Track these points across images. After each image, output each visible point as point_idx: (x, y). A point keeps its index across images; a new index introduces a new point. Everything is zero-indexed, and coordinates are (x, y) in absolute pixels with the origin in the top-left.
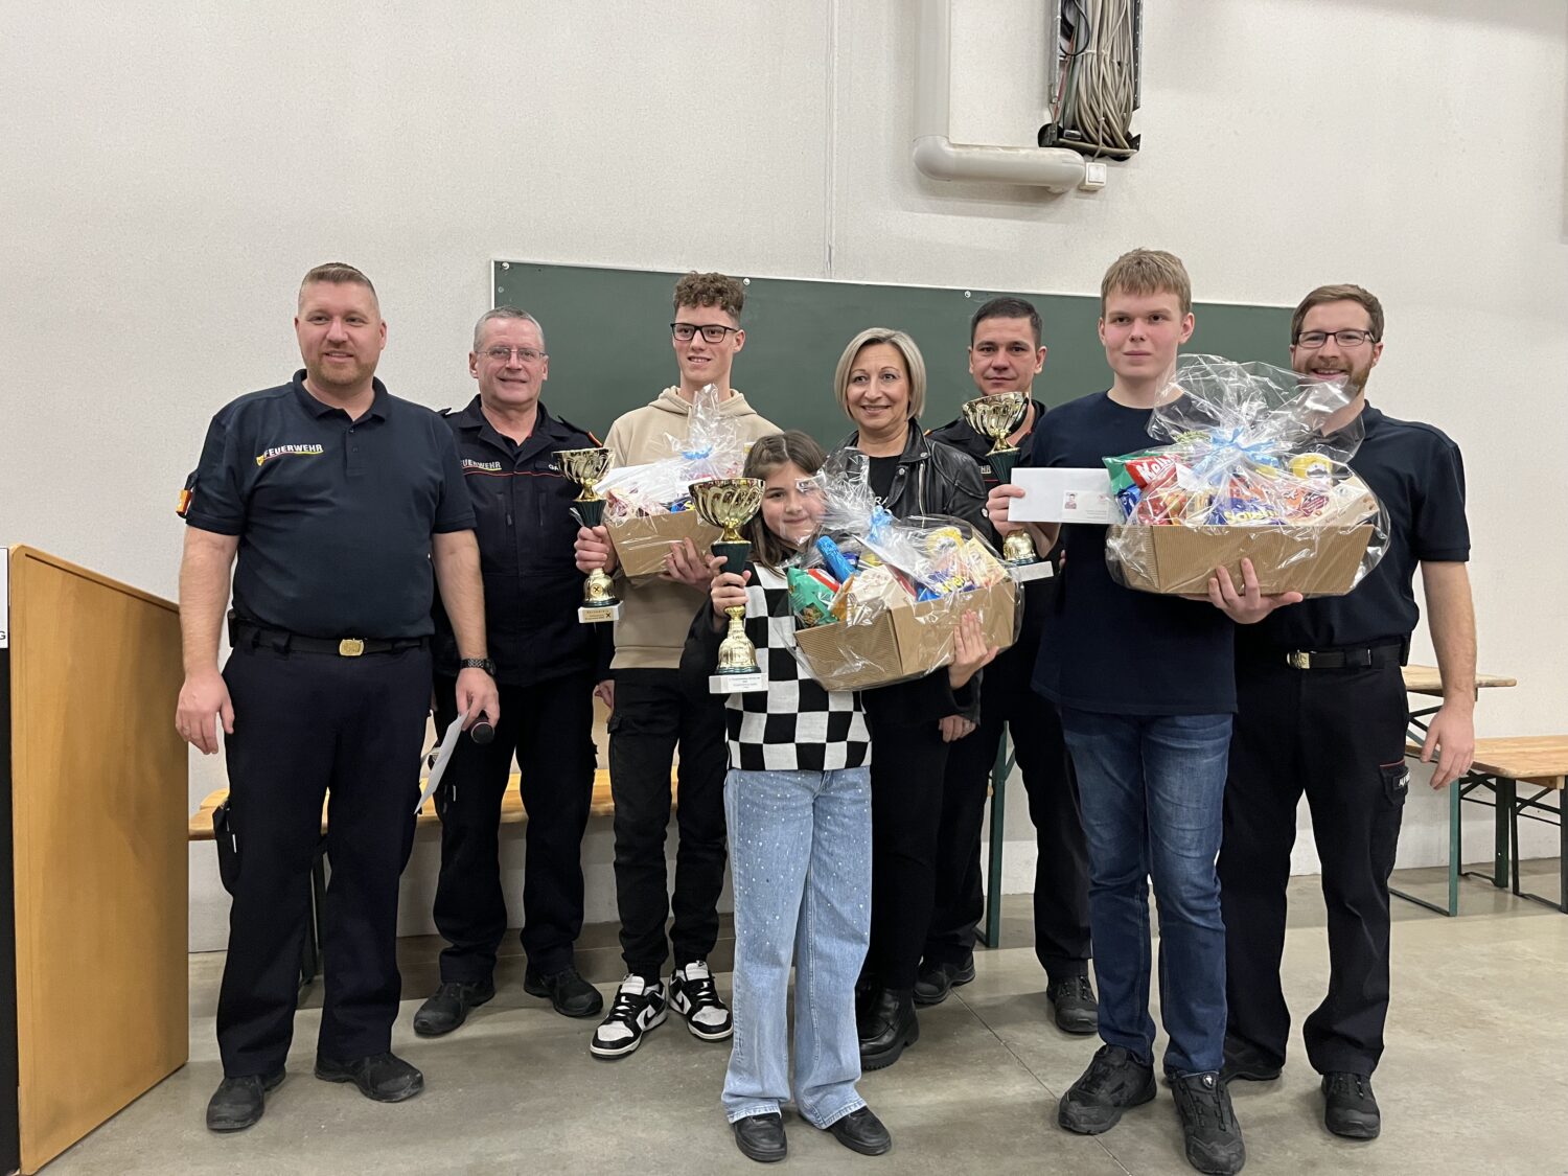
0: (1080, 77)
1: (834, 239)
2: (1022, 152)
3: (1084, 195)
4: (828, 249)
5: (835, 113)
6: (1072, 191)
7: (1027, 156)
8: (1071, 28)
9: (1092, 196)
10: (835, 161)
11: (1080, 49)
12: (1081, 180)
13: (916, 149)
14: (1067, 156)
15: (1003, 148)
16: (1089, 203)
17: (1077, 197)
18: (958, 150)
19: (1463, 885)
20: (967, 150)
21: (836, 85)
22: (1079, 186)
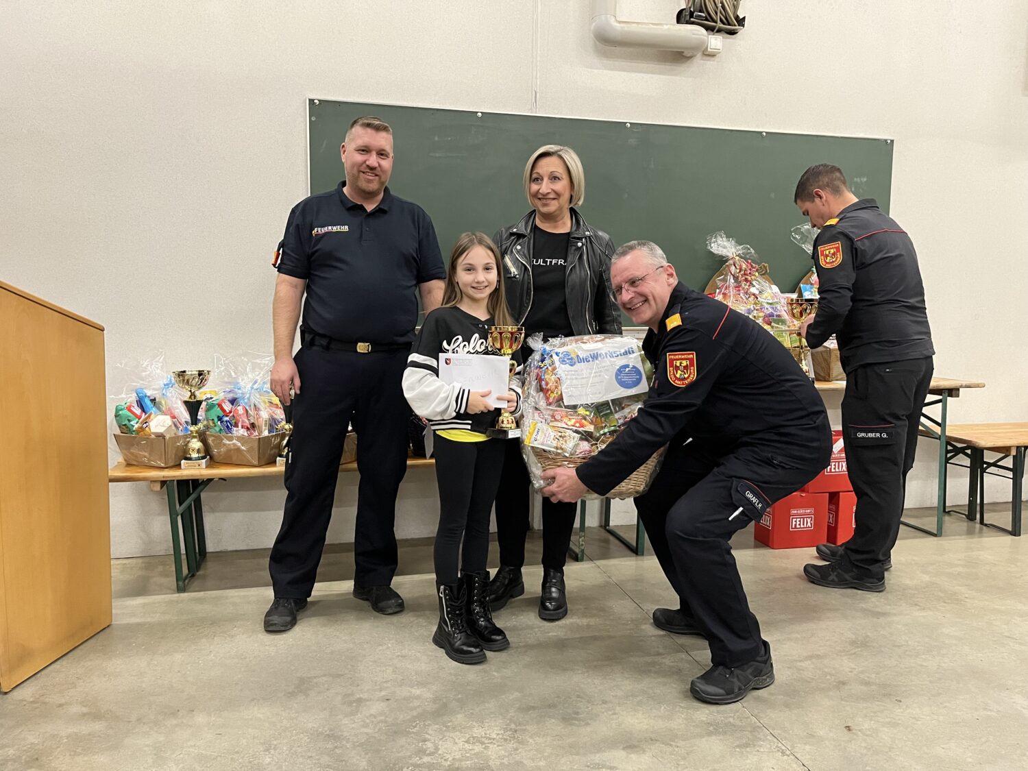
1: (538, 87)
2: (665, 27)
3: (705, 58)
4: (534, 93)
6: (699, 55)
7: (669, 29)
9: (713, 59)
10: (539, 33)
12: (704, 48)
13: (594, 24)
14: (698, 31)
15: (653, 24)
16: (710, 64)
17: (703, 59)
18: (622, 25)
19: (947, 518)
20: (629, 25)
22: (703, 51)
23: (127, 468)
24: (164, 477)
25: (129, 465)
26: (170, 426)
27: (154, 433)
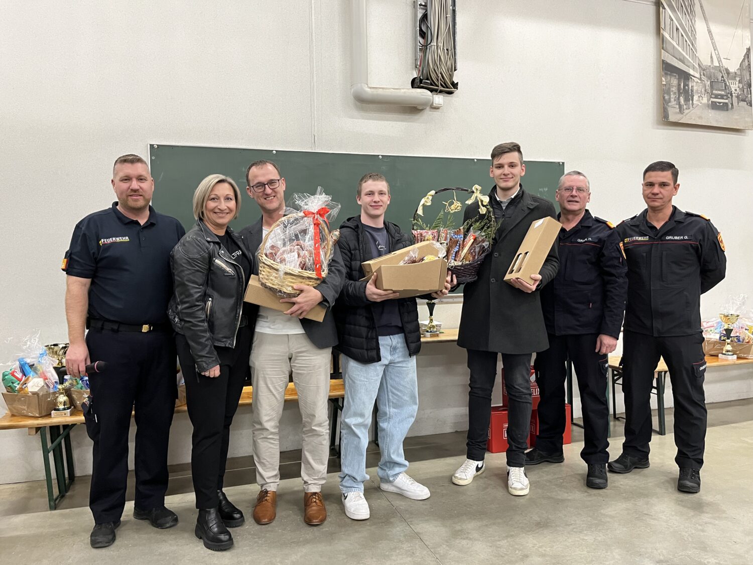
0: (429, 56)
1: (316, 132)
2: (402, 91)
3: (432, 110)
4: (313, 136)
5: (315, 73)
6: (428, 108)
7: (405, 92)
8: (424, 33)
9: (438, 110)
10: (315, 95)
11: (429, 43)
12: (431, 103)
13: (352, 90)
14: (426, 93)
15: (394, 89)
16: (436, 114)
17: (430, 111)
18: (372, 90)
20: (377, 90)
21: (315, 60)
22: (431, 106)
23: (12, 418)
24: (38, 425)
25: (13, 415)
26: (43, 386)
27: (30, 392)
